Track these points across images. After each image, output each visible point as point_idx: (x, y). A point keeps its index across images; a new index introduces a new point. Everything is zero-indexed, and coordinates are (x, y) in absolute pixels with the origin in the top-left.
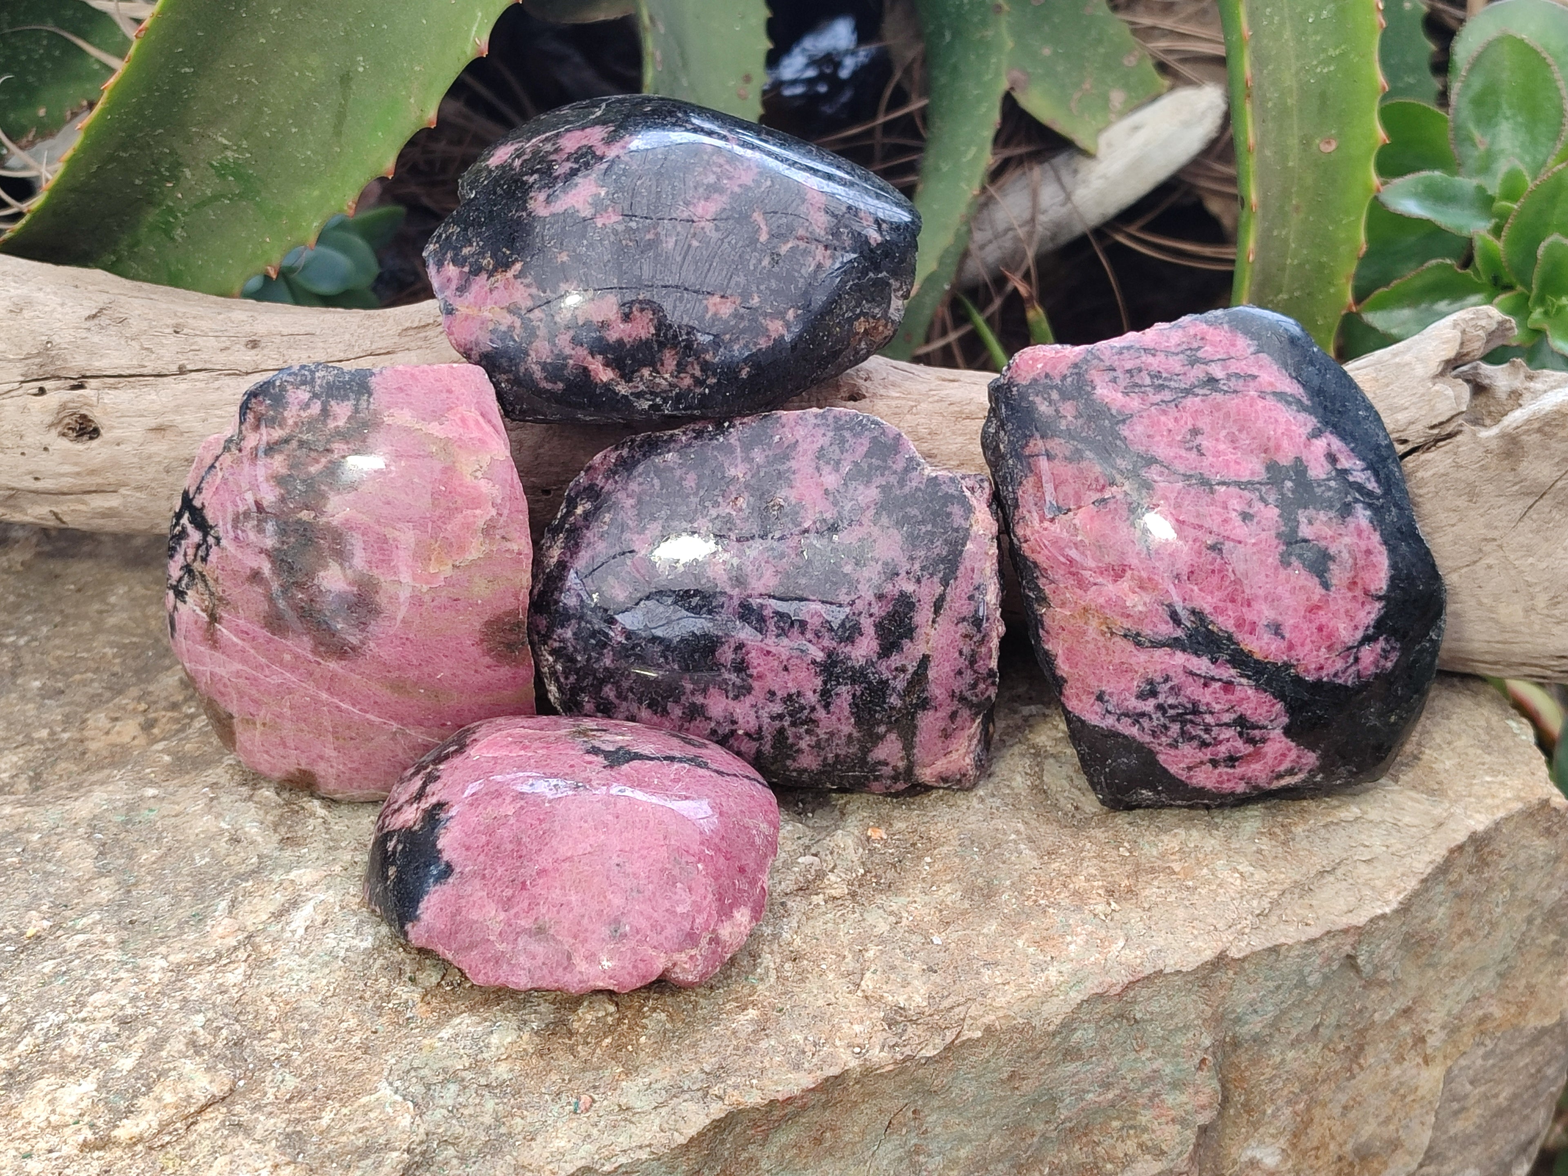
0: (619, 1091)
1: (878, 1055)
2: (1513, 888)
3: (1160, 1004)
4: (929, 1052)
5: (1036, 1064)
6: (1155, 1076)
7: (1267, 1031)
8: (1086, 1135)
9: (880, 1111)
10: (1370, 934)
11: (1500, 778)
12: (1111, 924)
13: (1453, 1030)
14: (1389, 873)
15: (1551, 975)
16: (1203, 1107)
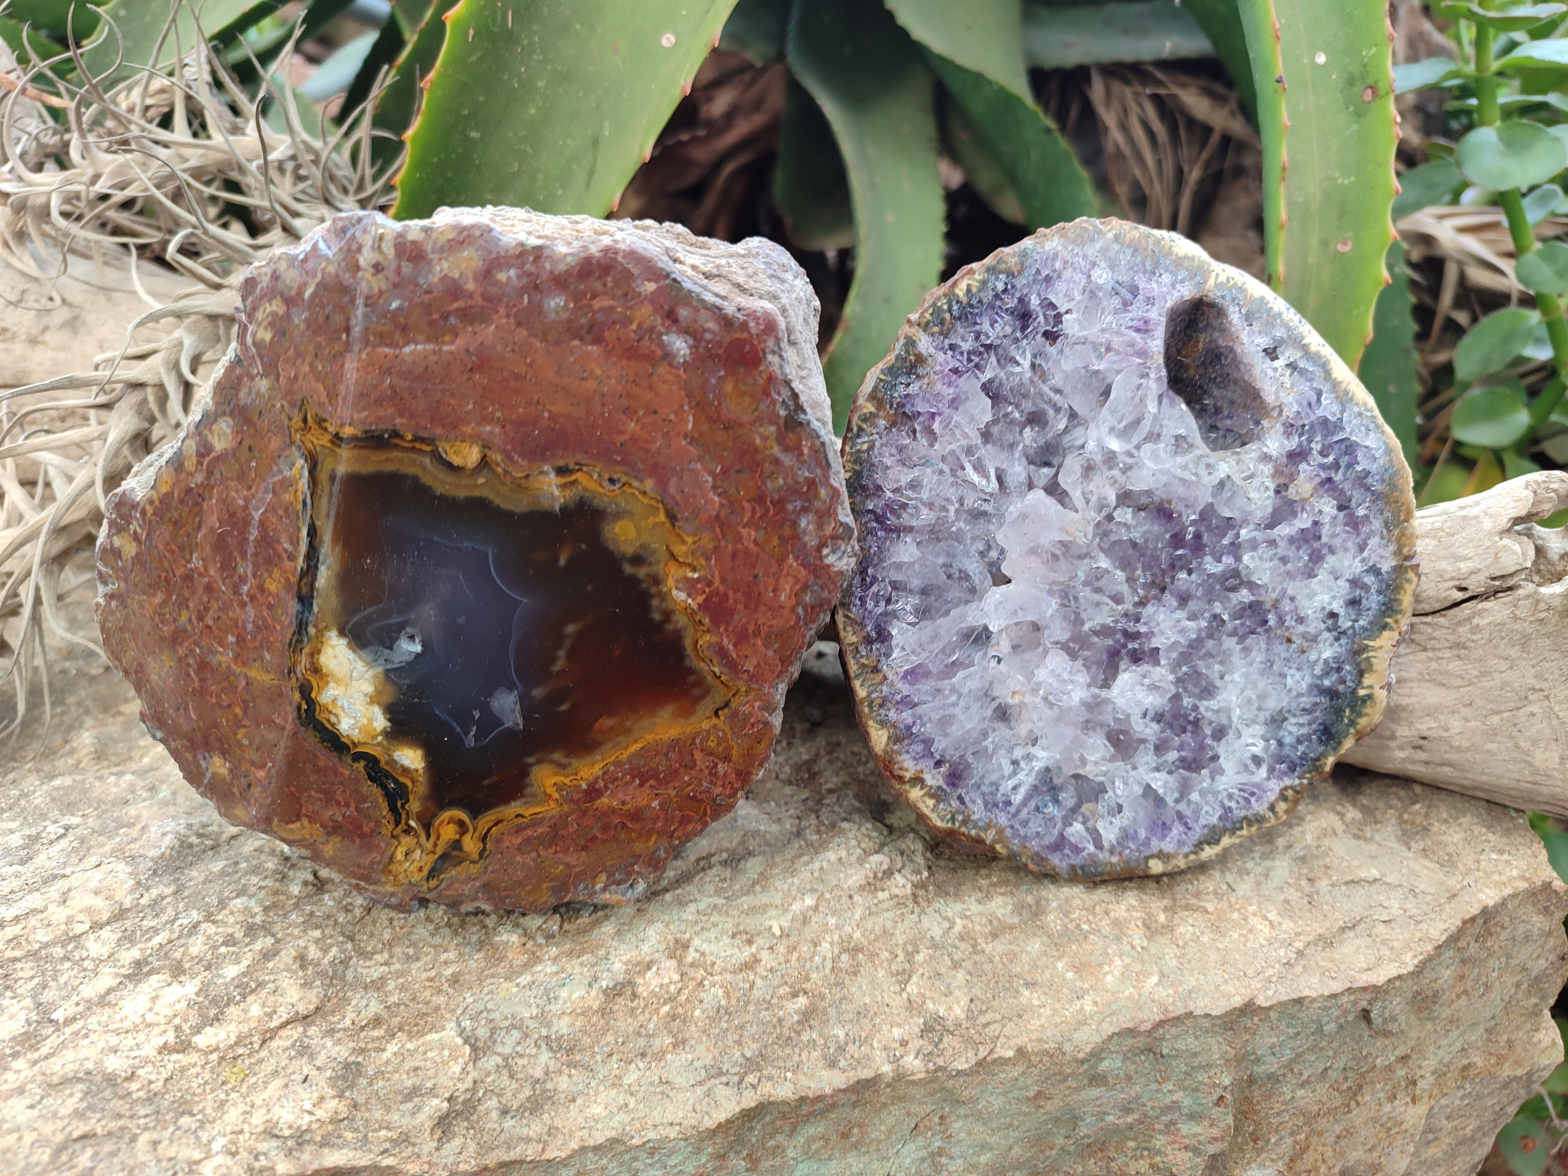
0: (663, 1063)
1: (912, 1063)
2: (1509, 956)
3: (1188, 1043)
4: (961, 1064)
5: (1062, 1087)
6: (1175, 1106)
7: (1282, 1071)
8: (1102, 1150)
9: (908, 1114)
10: (1386, 992)
11: (1505, 857)
12: (1146, 958)
13: (1440, 1075)
14: (1407, 936)
15: (1528, 1032)
16: (1215, 1139)
